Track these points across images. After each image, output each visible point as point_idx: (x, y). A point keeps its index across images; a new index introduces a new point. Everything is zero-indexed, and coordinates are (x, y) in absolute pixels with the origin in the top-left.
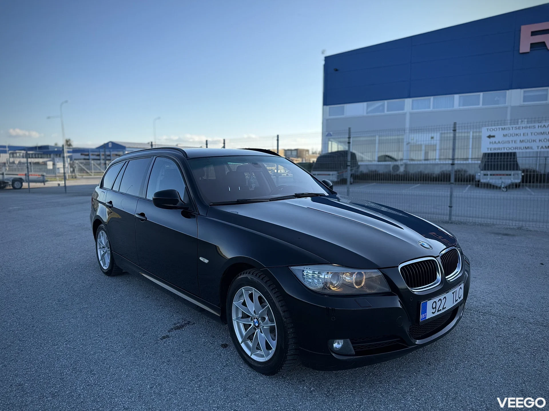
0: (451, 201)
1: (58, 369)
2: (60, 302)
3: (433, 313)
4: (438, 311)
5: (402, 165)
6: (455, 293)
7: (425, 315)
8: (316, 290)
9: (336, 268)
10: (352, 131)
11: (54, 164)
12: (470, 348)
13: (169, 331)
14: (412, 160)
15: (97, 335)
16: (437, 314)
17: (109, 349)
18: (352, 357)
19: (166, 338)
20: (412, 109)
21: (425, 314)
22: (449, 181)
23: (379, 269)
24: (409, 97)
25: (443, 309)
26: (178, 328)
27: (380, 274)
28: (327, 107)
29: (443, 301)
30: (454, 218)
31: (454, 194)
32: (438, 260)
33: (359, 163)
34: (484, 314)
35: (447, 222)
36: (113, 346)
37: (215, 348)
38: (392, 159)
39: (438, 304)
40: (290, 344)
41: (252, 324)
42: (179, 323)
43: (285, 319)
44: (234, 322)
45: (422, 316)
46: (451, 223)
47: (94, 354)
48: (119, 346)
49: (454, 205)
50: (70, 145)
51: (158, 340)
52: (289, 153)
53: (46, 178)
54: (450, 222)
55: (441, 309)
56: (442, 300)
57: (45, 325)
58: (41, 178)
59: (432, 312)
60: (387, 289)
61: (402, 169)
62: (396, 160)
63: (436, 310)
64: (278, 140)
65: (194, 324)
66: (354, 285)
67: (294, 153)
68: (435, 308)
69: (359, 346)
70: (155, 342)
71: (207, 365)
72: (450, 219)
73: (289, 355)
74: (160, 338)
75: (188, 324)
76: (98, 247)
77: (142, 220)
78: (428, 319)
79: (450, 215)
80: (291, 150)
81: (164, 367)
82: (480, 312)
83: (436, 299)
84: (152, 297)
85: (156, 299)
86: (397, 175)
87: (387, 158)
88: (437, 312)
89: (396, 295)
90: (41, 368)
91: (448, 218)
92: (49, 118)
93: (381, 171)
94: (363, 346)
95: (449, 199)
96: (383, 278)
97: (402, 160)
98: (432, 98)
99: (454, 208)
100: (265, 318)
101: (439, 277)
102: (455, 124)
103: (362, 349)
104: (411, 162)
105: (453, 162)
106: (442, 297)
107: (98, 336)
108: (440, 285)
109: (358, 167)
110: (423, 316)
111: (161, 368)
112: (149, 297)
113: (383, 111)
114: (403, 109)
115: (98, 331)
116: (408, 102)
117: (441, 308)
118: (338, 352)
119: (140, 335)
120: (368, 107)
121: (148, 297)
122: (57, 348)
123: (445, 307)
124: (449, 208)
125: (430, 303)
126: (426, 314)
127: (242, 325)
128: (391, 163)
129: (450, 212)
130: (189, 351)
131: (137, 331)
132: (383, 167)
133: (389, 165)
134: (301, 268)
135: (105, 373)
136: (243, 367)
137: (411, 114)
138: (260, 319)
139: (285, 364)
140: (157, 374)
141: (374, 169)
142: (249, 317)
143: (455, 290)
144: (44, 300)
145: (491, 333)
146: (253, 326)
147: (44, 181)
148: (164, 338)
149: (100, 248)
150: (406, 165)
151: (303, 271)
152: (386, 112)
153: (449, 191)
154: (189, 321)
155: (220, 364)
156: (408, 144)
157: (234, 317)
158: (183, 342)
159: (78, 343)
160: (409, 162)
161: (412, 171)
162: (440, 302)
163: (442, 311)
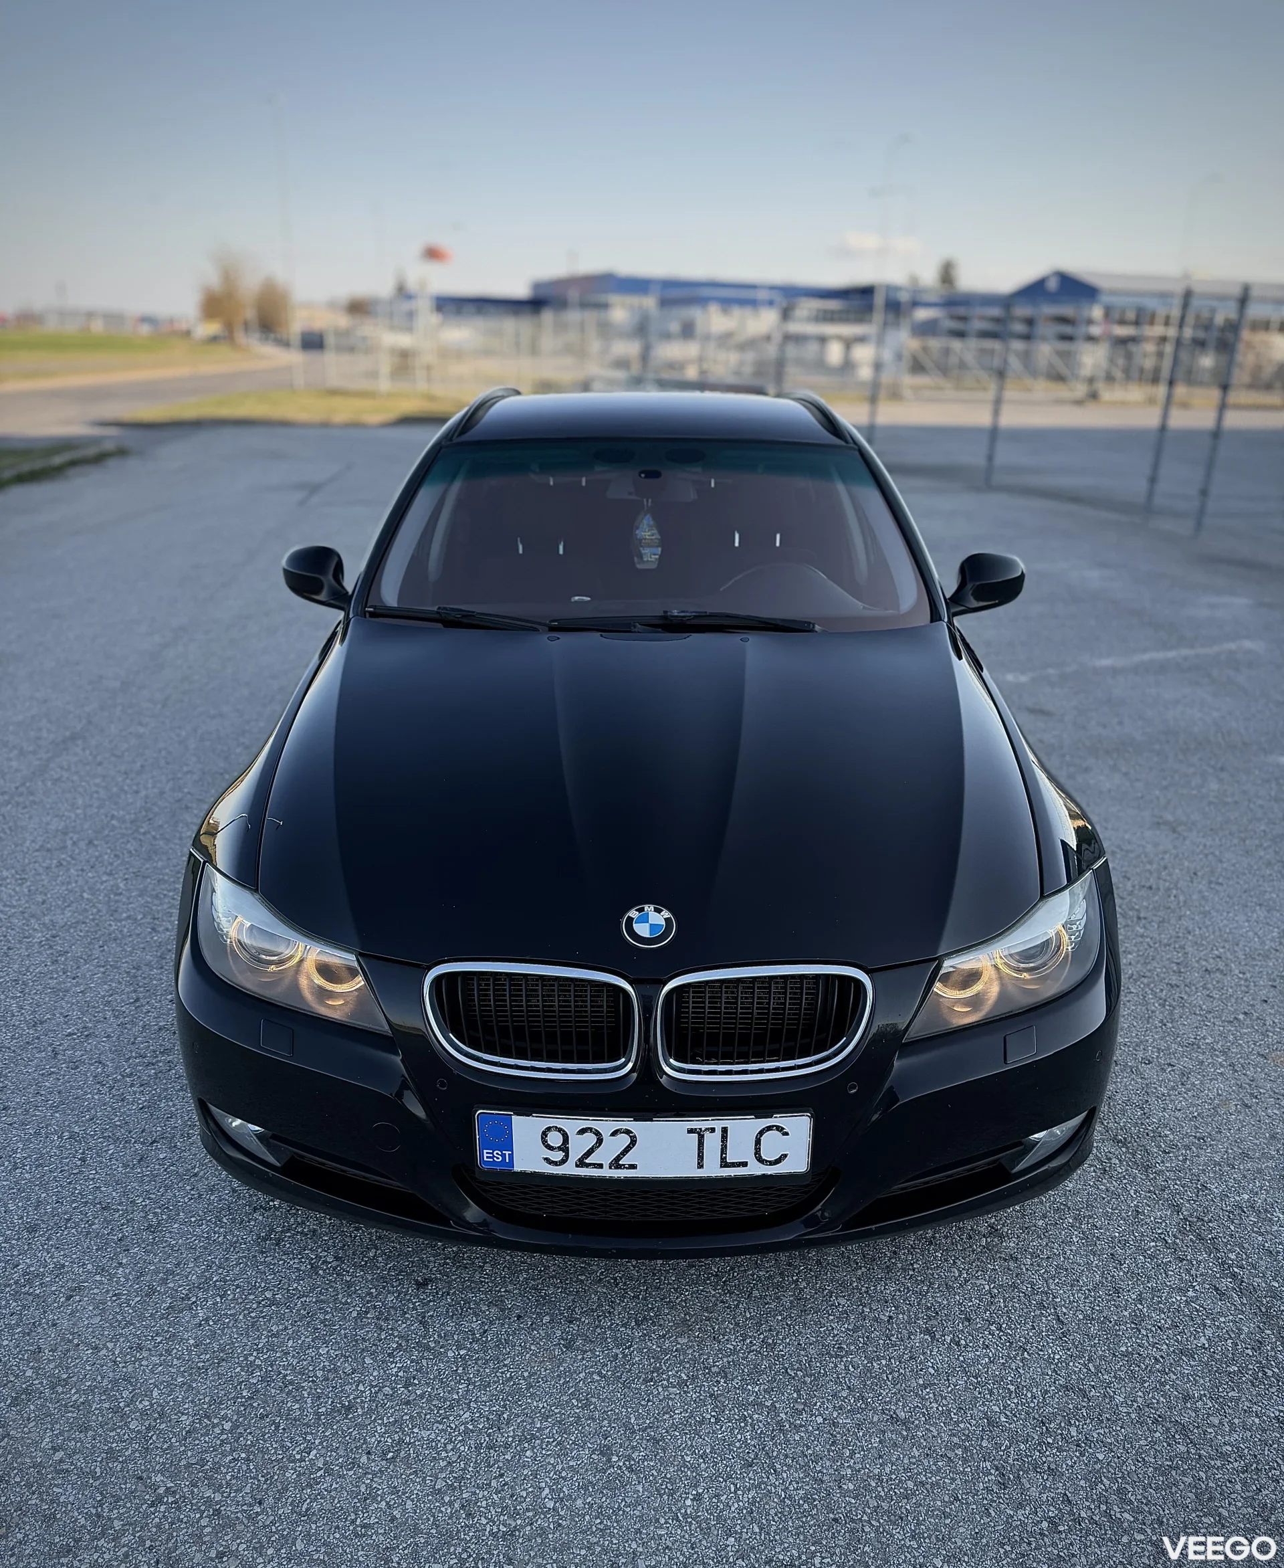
3: (549, 1162)
7: (503, 1156)
16: (570, 1169)
21: (507, 1153)
23: (359, 954)
25: (616, 1164)
29: (615, 1143)
32: (644, 994)
39: (580, 1143)
55: (601, 1163)
56: (607, 1134)
59: (546, 1159)
63: (567, 1156)
68: (564, 1149)
78: (526, 1173)
88: (575, 1166)
89: (398, 1056)
106: (606, 1125)
108: (620, 1082)
110: (492, 1153)
117: (601, 1159)
123: (633, 1167)
125: (526, 1126)
126: (511, 1156)
143: (714, 1125)
162: (591, 1139)
163: (607, 1173)
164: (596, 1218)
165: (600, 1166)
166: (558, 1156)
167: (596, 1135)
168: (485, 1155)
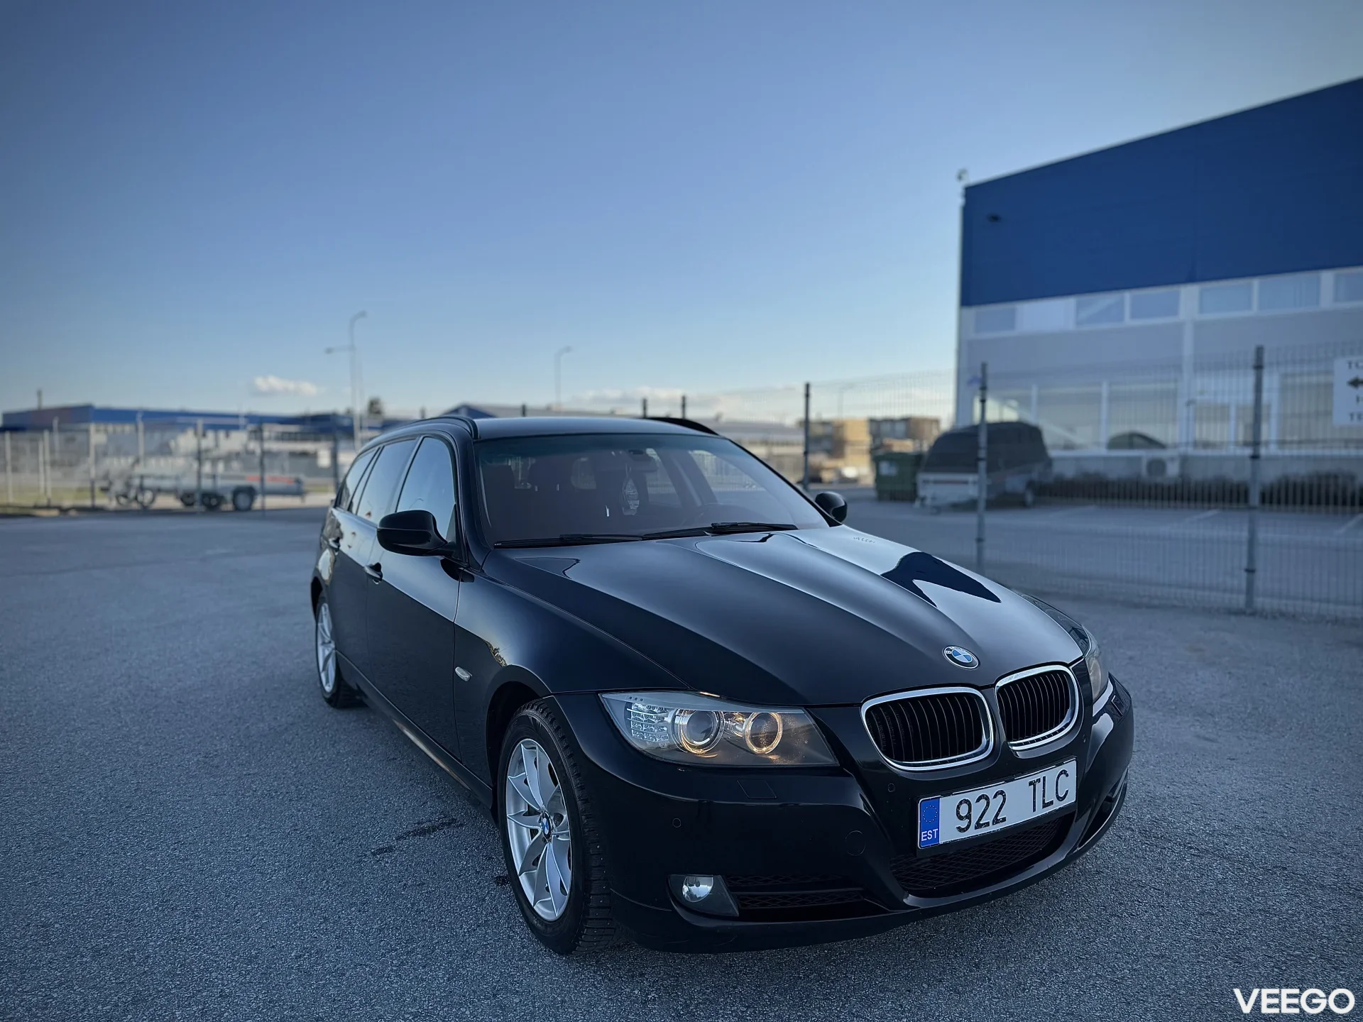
0: (1251, 557)
1: (132, 900)
2: (207, 760)
3: (960, 830)
4: (978, 826)
5: (1172, 459)
6: (1039, 786)
7: (933, 834)
8: (648, 751)
9: (706, 702)
10: (990, 370)
11: (334, 456)
12: (1109, 936)
13: (398, 839)
14: (1206, 445)
15: (245, 835)
16: (972, 832)
17: (255, 866)
18: (730, 924)
19: (386, 851)
20: (1202, 310)
21: (935, 830)
22: (1246, 500)
23: (807, 707)
24: (1191, 279)
25: (996, 821)
26: (423, 832)
27: (811, 722)
28: (972, 312)
29: (995, 803)
30: (1260, 601)
31: (1262, 535)
32: (986, 695)
33: (1053, 453)
34: (1201, 853)
35: (1239, 613)
36: (265, 862)
37: (479, 884)
38: (1150, 442)
39: (978, 809)
40: (596, 880)
41: (540, 830)
42: (430, 821)
43: (586, 819)
44: (510, 823)
45: (923, 837)
46: (1253, 614)
47: (218, 875)
48: (279, 862)
49: (1259, 565)
50: (378, 412)
51: (365, 855)
52: (886, 428)
53: (305, 488)
54: (1248, 611)
55: (988, 823)
56: (991, 798)
57: (153, 806)
58: (294, 486)
59: (959, 828)
60: (829, 760)
61: (1173, 470)
62: (1161, 446)
63: (970, 822)
64: (807, 395)
65: (462, 825)
66: (749, 743)
67: (900, 428)
68: (969, 817)
69: (756, 896)
70: (358, 859)
71: (443, 918)
72: (1249, 602)
73: (595, 908)
74: (373, 851)
75: (450, 824)
76: (320, 642)
77: (377, 580)
78: (945, 844)
79: (1250, 591)
80: (891, 421)
81: (348, 914)
82: (1191, 848)
83: (972, 795)
84: (402, 759)
85: (409, 765)
86: (1156, 486)
87: (1136, 440)
88: (976, 828)
89: (849, 776)
90: (101, 894)
91: (1241, 600)
92: (329, 351)
93: (1115, 473)
94: (785, 897)
95: (1245, 548)
96: (817, 732)
97: (1175, 446)
98: (1256, 283)
99: (1260, 575)
100: (562, 817)
101: (989, 740)
102: (1259, 351)
103: (765, 905)
104: (1202, 452)
105: (1255, 450)
106: (990, 791)
107: (248, 836)
108: (987, 761)
109: (1049, 462)
110: (927, 834)
111: (339, 917)
112: (396, 759)
113: (1120, 318)
114: (1175, 312)
115: (251, 826)
116: (1189, 294)
117: (989, 818)
118: (699, 908)
119: (334, 841)
120: (1079, 307)
121: (393, 759)
122: (152, 856)
123: (1004, 820)
124: (1244, 575)
125: (947, 805)
126: (938, 832)
127: (528, 831)
128: (1145, 454)
129: (1250, 584)
130: (419, 885)
131: (332, 833)
132: (1120, 464)
133: (1139, 459)
134: (624, 697)
135: (222, 916)
136: (518, 931)
137: (1199, 326)
138: (552, 818)
139: (587, 928)
140: (326, 929)
141: (1092, 468)
142: (536, 813)
143: (1040, 776)
144: (178, 752)
145: (1190, 903)
146: (541, 834)
147: (299, 492)
148: (381, 851)
149: (324, 643)
150: (1185, 460)
151: (629, 705)
152: (1128, 321)
153: (1246, 528)
154: (453, 819)
155: (472, 919)
156: (1189, 403)
157: (510, 812)
158: (417, 864)
159: (198, 849)
160: (1191, 451)
161: (1198, 474)
162: (983, 802)
163: (993, 828)
164: (981, 874)
165: (988, 824)
166: (964, 824)
167: (986, 799)
168: (923, 836)
